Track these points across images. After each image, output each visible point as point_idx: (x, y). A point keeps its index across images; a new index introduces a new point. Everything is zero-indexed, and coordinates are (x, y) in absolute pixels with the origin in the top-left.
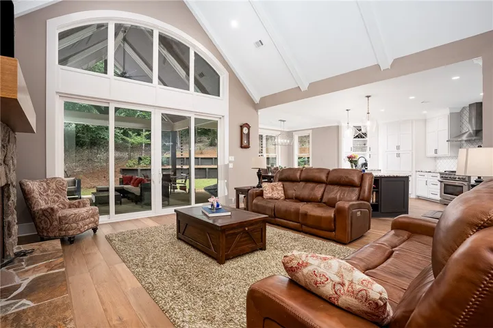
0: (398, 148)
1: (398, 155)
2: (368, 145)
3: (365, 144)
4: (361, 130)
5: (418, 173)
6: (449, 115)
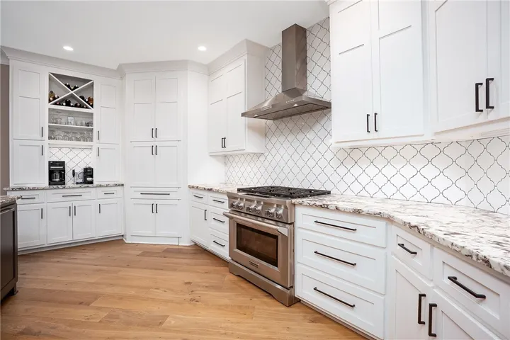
0: (154, 133)
1: (155, 150)
3: (88, 124)
4: (75, 88)
5: (192, 190)
6: (245, 60)
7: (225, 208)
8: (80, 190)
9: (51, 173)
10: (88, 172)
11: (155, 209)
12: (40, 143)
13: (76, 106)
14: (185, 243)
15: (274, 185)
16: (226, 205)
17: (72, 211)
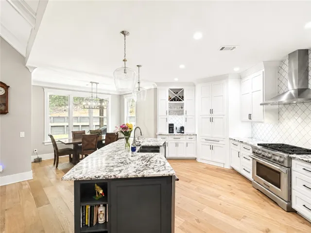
0: (211, 111)
1: (211, 120)
2: (185, 108)
3: (182, 108)
4: (177, 93)
5: (231, 141)
6: (263, 72)
7: (250, 153)
8: (180, 136)
9: (169, 128)
10: (182, 128)
11: (212, 148)
12: (166, 117)
13: (177, 100)
14: (227, 167)
15: (284, 143)
16: (251, 151)
17: (177, 145)
